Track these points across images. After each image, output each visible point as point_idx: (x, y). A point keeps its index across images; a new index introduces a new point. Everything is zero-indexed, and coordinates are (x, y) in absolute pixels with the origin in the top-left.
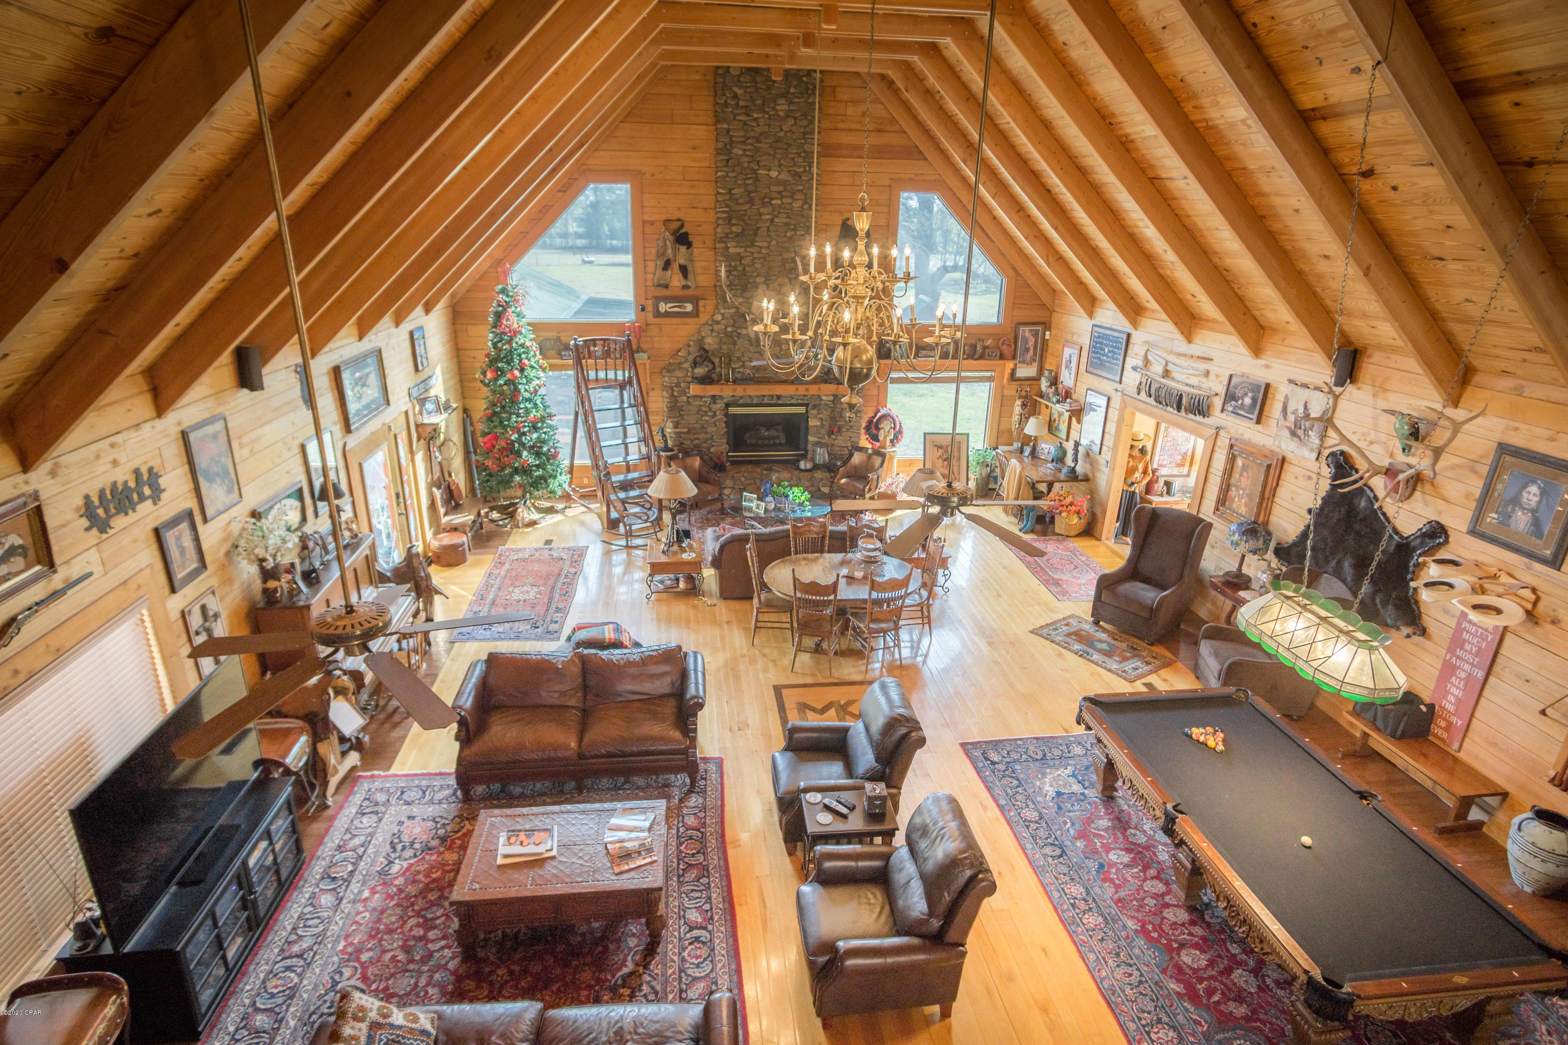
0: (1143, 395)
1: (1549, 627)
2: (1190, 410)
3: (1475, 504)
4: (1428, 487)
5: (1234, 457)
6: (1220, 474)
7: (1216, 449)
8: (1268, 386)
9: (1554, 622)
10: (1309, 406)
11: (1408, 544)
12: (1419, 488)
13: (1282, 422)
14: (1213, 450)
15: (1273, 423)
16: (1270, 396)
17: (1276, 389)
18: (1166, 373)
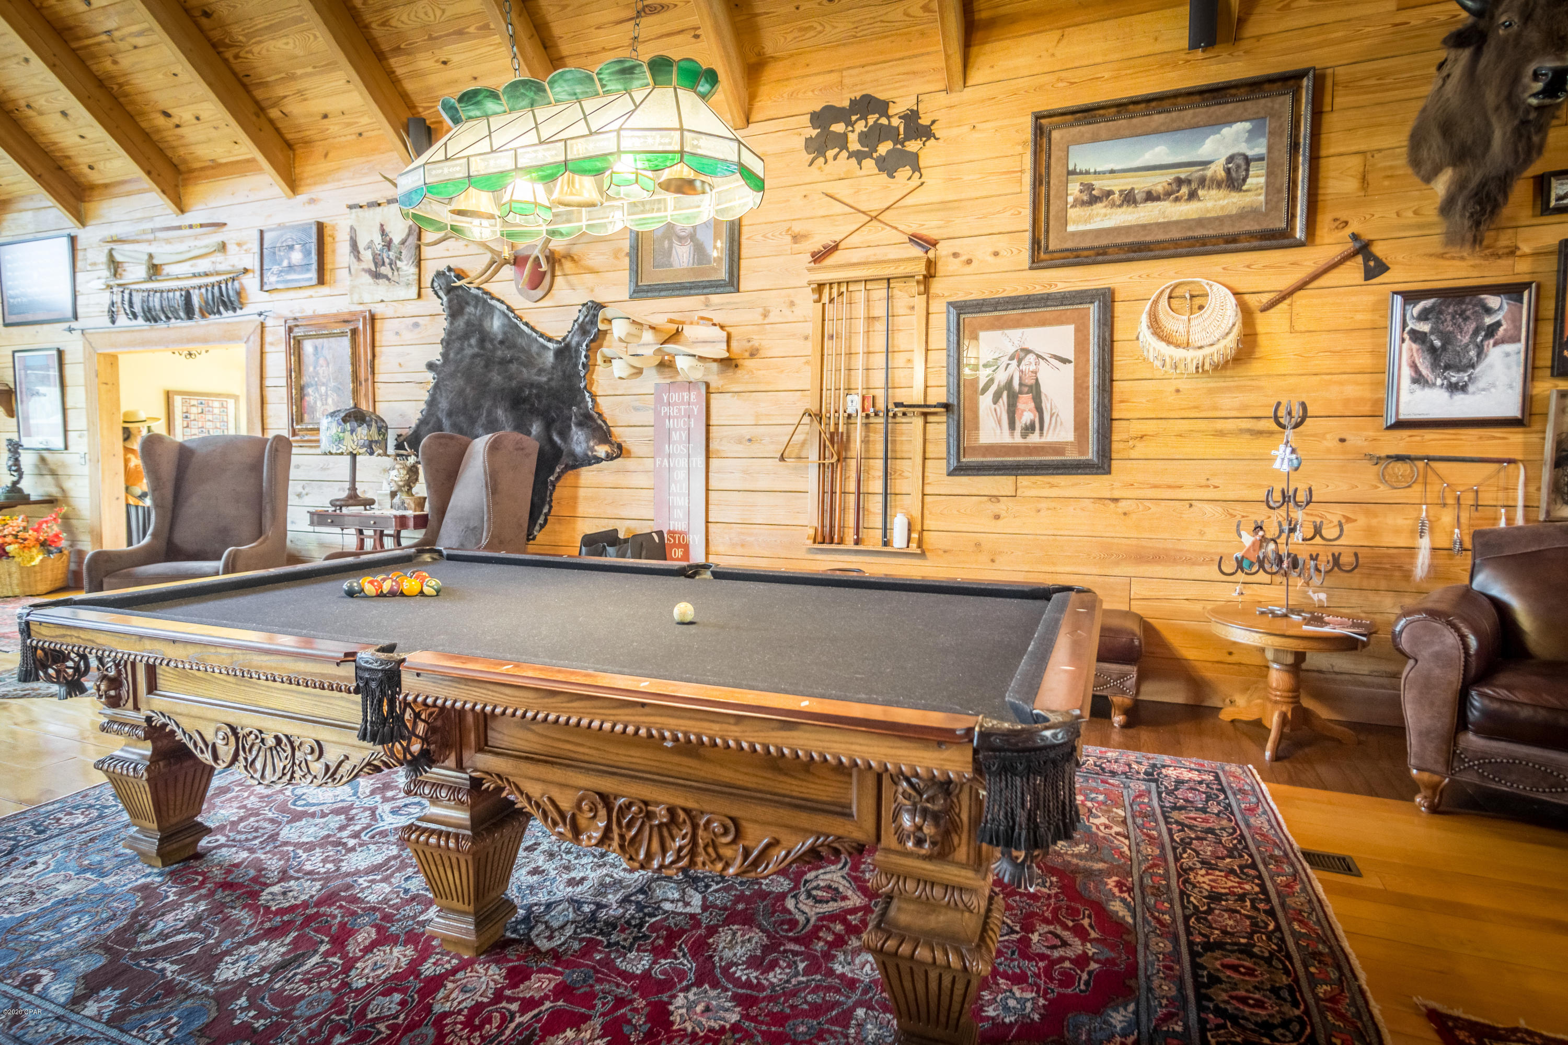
0: (122, 320)
1: (749, 363)
2: (210, 309)
3: (627, 260)
4: (568, 265)
5: (298, 342)
6: (283, 382)
7: (267, 348)
8: (320, 227)
9: (753, 354)
10: (387, 229)
11: (568, 346)
12: (558, 273)
13: (355, 266)
14: (262, 353)
15: (343, 274)
16: (328, 240)
17: (334, 228)
18: (154, 270)
